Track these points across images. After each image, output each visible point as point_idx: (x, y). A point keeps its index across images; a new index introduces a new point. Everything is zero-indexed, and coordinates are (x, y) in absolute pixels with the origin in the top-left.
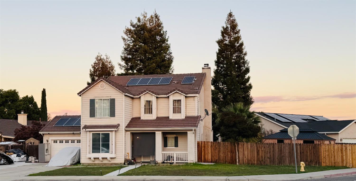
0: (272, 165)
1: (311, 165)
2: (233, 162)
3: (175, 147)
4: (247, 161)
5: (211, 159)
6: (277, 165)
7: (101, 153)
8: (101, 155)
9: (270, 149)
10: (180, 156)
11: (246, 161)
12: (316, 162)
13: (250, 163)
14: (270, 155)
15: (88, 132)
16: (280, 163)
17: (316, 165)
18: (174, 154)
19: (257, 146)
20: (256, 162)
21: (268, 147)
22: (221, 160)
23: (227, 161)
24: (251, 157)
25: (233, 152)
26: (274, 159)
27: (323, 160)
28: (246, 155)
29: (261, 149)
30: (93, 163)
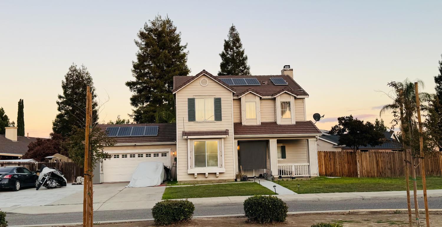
0: (393, 176)
1: (432, 175)
2: (353, 174)
3: (282, 158)
4: (367, 173)
5: (325, 172)
6: (398, 177)
7: (207, 166)
8: (206, 170)
11: (365, 173)
12: (438, 172)
13: (369, 175)
14: (391, 166)
15: (189, 141)
16: (401, 174)
17: (438, 174)
18: (292, 166)
19: (376, 156)
20: (376, 174)
21: (388, 156)
22: (337, 173)
23: (345, 174)
24: (370, 169)
26: (394, 170)
28: (365, 166)
29: (381, 158)
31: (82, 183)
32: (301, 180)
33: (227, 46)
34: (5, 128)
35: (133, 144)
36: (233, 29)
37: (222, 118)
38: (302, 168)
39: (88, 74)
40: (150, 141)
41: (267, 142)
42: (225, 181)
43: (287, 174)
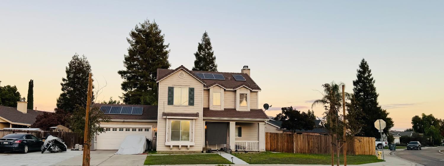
0: (320, 153)
2: (290, 150)
3: (239, 136)
4: (301, 150)
5: (270, 148)
6: (323, 154)
7: (181, 140)
8: (180, 143)
9: (318, 140)
10: (244, 145)
11: (299, 150)
13: (302, 152)
14: (318, 146)
15: (167, 120)
16: (326, 152)
18: (245, 143)
19: (308, 137)
20: (307, 151)
22: (279, 149)
23: (284, 150)
24: (303, 147)
25: (289, 143)
26: (321, 149)
27: (357, 150)
28: (299, 145)
29: (311, 139)
30: (169, 151)
31: (79, 150)
32: (252, 153)
33: (200, 48)
34: (17, 102)
35: (122, 120)
36: (205, 35)
37: (195, 104)
38: (253, 145)
39: (87, 63)
40: (136, 119)
41: (227, 124)
42: (194, 152)
43: (242, 149)
